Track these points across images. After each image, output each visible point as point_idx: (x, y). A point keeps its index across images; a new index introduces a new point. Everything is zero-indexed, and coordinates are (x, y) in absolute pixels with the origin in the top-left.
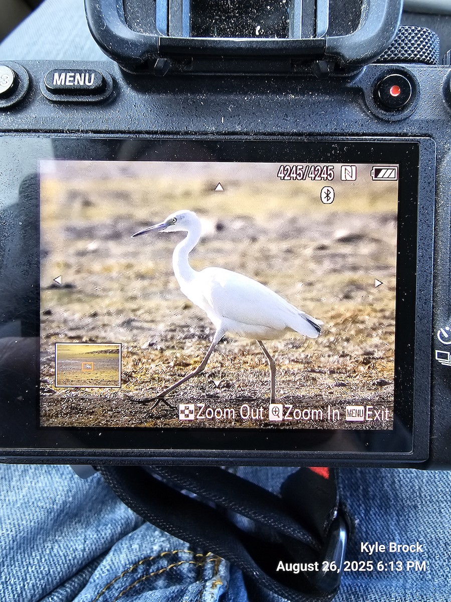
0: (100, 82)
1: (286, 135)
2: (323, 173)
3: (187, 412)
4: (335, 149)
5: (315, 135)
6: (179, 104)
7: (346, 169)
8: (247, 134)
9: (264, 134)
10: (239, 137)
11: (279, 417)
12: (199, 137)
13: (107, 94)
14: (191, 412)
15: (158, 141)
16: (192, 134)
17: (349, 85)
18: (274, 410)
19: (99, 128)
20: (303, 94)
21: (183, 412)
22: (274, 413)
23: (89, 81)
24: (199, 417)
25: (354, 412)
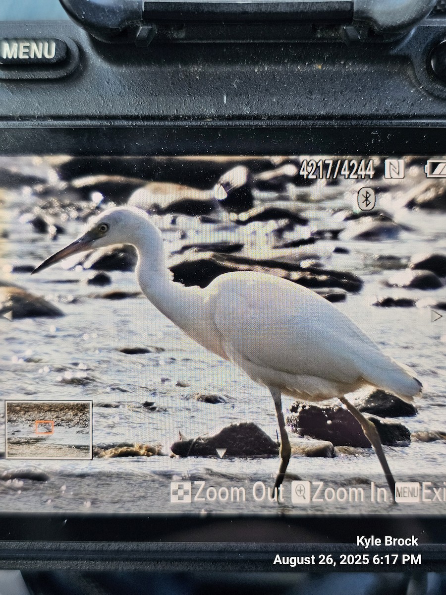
0: (63, 54)
1: (310, 119)
2: (360, 168)
3: (181, 493)
4: (375, 137)
5: (349, 119)
6: (166, 79)
7: (391, 164)
8: (257, 118)
9: (282, 118)
10: (247, 123)
11: (305, 498)
12: (194, 123)
13: (71, 67)
14: (186, 493)
15: (140, 128)
16: (185, 120)
17: (394, 52)
18: (298, 488)
19: (61, 113)
20: (334, 64)
21: (175, 493)
22: (298, 493)
23: (49, 52)
24: (196, 499)
25: (406, 490)
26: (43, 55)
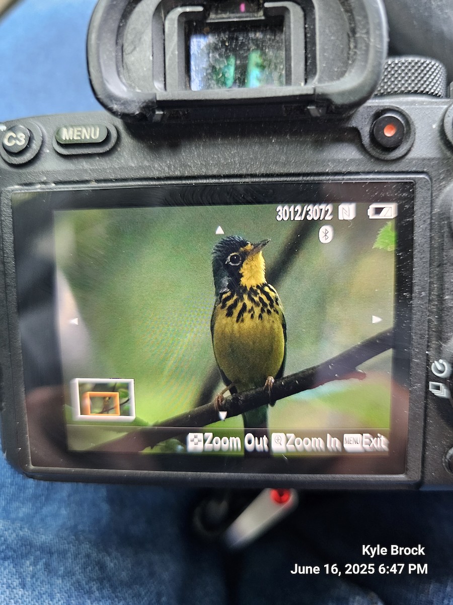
0: (105, 135)
3: (196, 440)
7: (343, 209)
11: (281, 445)
12: (199, 182)
14: (199, 441)
16: (193, 179)
18: (277, 438)
21: (192, 441)
22: (277, 441)
23: (95, 134)
24: (207, 445)
25: (352, 439)
26: (91, 137)
